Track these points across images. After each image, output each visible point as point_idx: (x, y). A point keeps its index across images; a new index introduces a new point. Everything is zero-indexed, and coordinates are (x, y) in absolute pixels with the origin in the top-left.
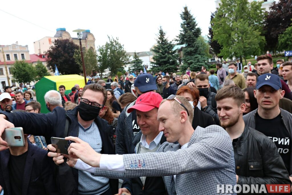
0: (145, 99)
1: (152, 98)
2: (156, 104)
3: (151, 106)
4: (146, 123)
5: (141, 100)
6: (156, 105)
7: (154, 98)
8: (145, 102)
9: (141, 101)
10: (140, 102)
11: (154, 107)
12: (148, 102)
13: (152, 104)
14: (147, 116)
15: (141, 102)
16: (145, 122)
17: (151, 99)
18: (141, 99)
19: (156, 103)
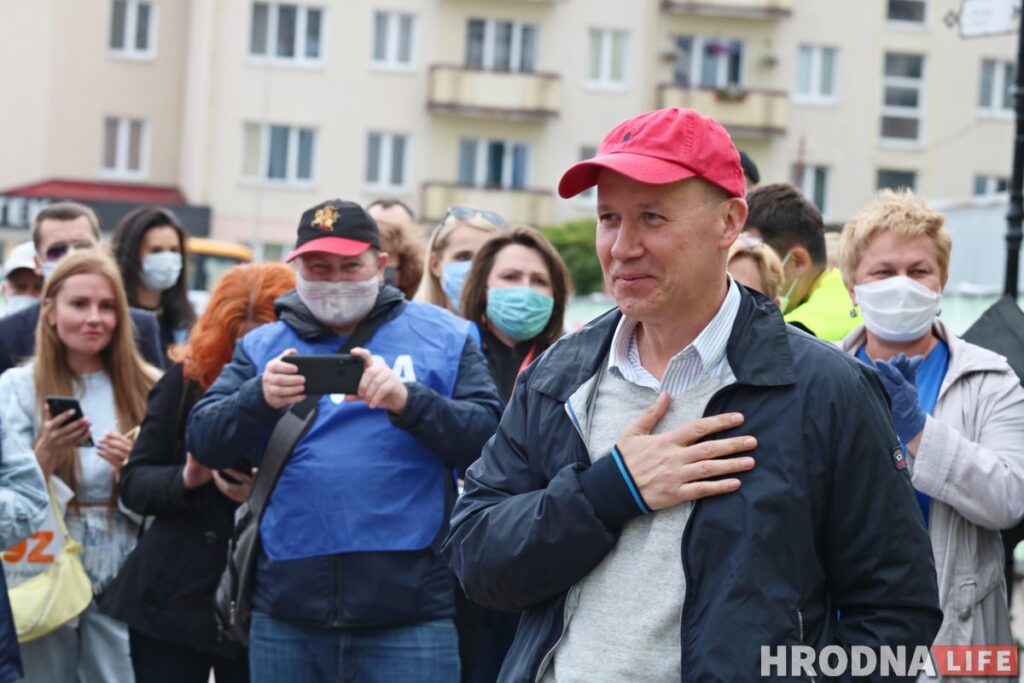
0: (649, 135)
1: (684, 132)
2: (700, 162)
3: (676, 167)
4: (646, 251)
5: (626, 138)
6: (702, 167)
7: (691, 133)
8: (648, 144)
9: (630, 142)
10: (624, 147)
11: (691, 174)
12: (662, 147)
13: (683, 157)
14: (652, 216)
15: (631, 145)
16: (641, 244)
17: (679, 135)
18: (629, 134)
19: (702, 157)
